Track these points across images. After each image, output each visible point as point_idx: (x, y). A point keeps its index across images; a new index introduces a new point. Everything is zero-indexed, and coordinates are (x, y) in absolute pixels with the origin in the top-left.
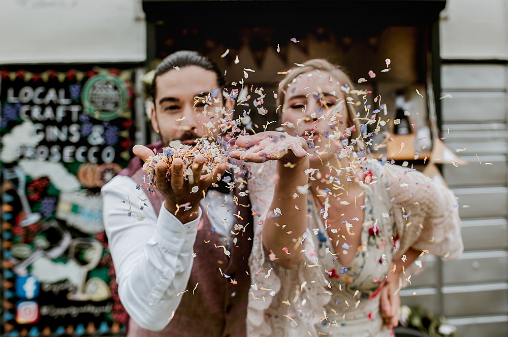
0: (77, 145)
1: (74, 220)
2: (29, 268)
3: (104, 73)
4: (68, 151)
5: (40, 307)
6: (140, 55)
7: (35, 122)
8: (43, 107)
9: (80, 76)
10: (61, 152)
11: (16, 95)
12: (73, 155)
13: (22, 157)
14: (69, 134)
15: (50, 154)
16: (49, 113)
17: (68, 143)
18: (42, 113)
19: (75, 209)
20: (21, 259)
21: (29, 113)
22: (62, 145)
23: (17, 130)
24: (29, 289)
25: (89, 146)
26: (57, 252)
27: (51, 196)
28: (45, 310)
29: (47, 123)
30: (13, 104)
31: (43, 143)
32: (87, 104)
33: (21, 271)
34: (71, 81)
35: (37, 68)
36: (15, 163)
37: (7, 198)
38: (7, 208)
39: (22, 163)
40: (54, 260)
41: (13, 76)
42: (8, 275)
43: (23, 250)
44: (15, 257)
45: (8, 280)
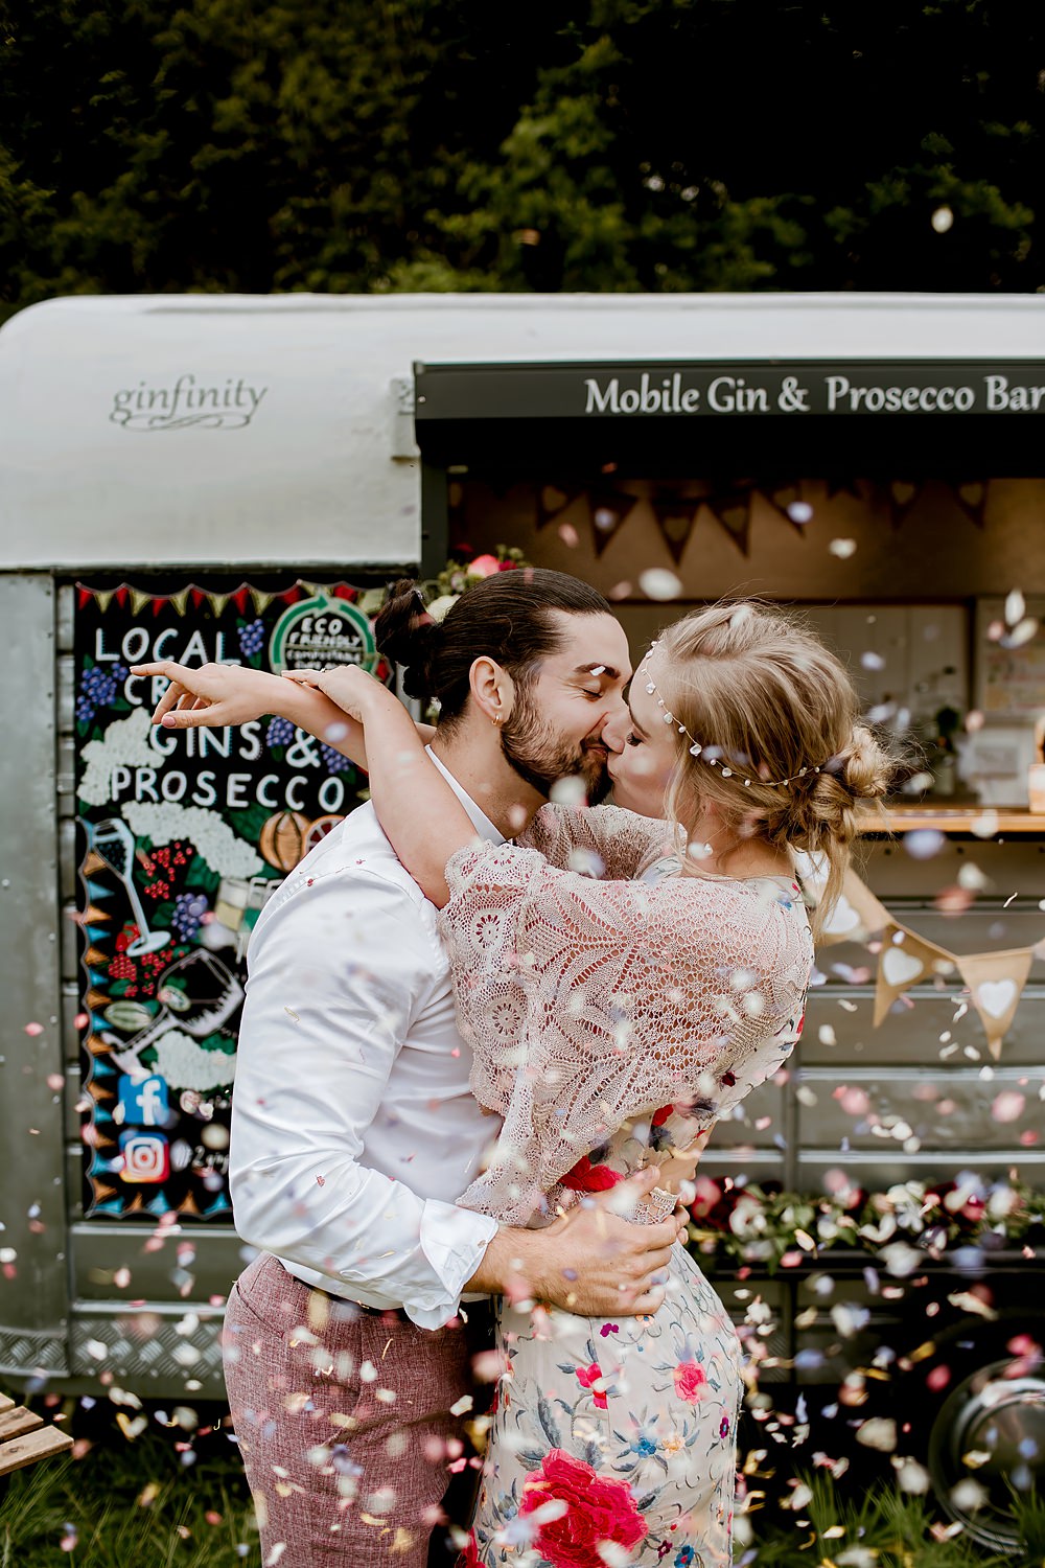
0: (257, 769)
2: (147, 1058)
3: (320, 592)
4: (235, 783)
9: (263, 600)
10: (220, 786)
11: (112, 645)
12: (249, 794)
13: (128, 794)
14: (239, 742)
15: (193, 787)
17: (236, 763)
20: (127, 1036)
21: (142, 689)
22: (221, 767)
23: (115, 729)
24: (150, 1106)
25: (287, 772)
26: (211, 1022)
27: (197, 891)
28: (180, 1156)
30: (105, 666)
31: (172, 763)
33: (128, 1061)
34: (240, 611)
36: (112, 809)
37: (94, 891)
38: (93, 914)
39: (128, 809)
40: (199, 1040)
41: (104, 598)
42: (99, 1069)
43: (137, 1015)
44: (115, 1031)
45: (101, 1082)
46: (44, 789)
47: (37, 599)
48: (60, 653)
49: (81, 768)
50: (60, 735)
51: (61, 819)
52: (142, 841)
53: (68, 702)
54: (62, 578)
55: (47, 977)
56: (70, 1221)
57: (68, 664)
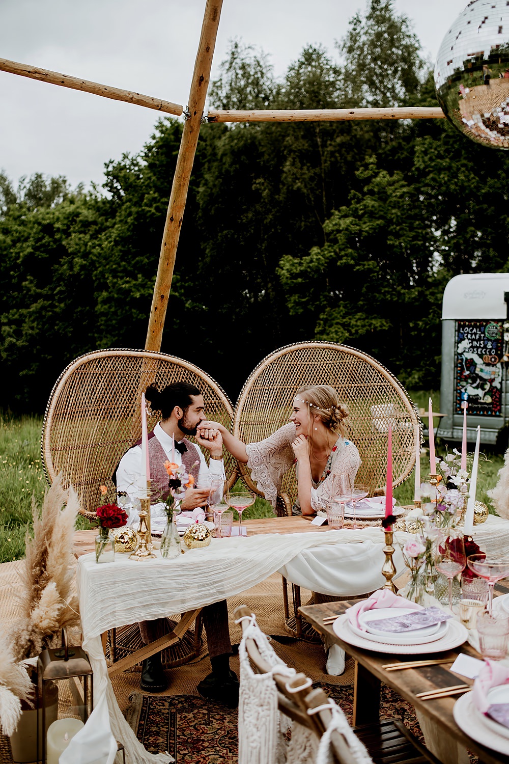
0: (483, 348)
1: (480, 374)
2: (466, 390)
3: (492, 323)
4: (479, 350)
5: (469, 404)
6: (505, 317)
7: (469, 339)
8: (472, 334)
9: (484, 324)
10: (477, 350)
11: (463, 330)
12: (481, 351)
13: (464, 351)
14: (480, 344)
15: (474, 351)
16: (474, 336)
17: (480, 347)
18: (471, 336)
19: (482, 370)
20: (463, 387)
21: (467, 336)
22: (478, 348)
23: (463, 342)
24: (465, 397)
25: (487, 349)
26: (475, 385)
27: (473, 366)
28: (470, 405)
29: (473, 340)
30: (462, 333)
31: (471, 347)
32: (486, 334)
33: (463, 390)
34: (481, 325)
35: (470, 321)
36: (462, 354)
37: (459, 365)
38: (459, 369)
39: (464, 353)
40: (474, 388)
41: (462, 323)
42: (459, 391)
43: (464, 383)
44: (461, 386)
45: (459, 393)
46: (453, 351)
47: (453, 323)
48: (456, 331)
49: (458, 347)
50: (455, 343)
51: (455, 355)
52: (466, 358)
53: (457, 338)
54: (456, 320)
55: (452, 378)
56: (454, 414)
57: (457, 333)
